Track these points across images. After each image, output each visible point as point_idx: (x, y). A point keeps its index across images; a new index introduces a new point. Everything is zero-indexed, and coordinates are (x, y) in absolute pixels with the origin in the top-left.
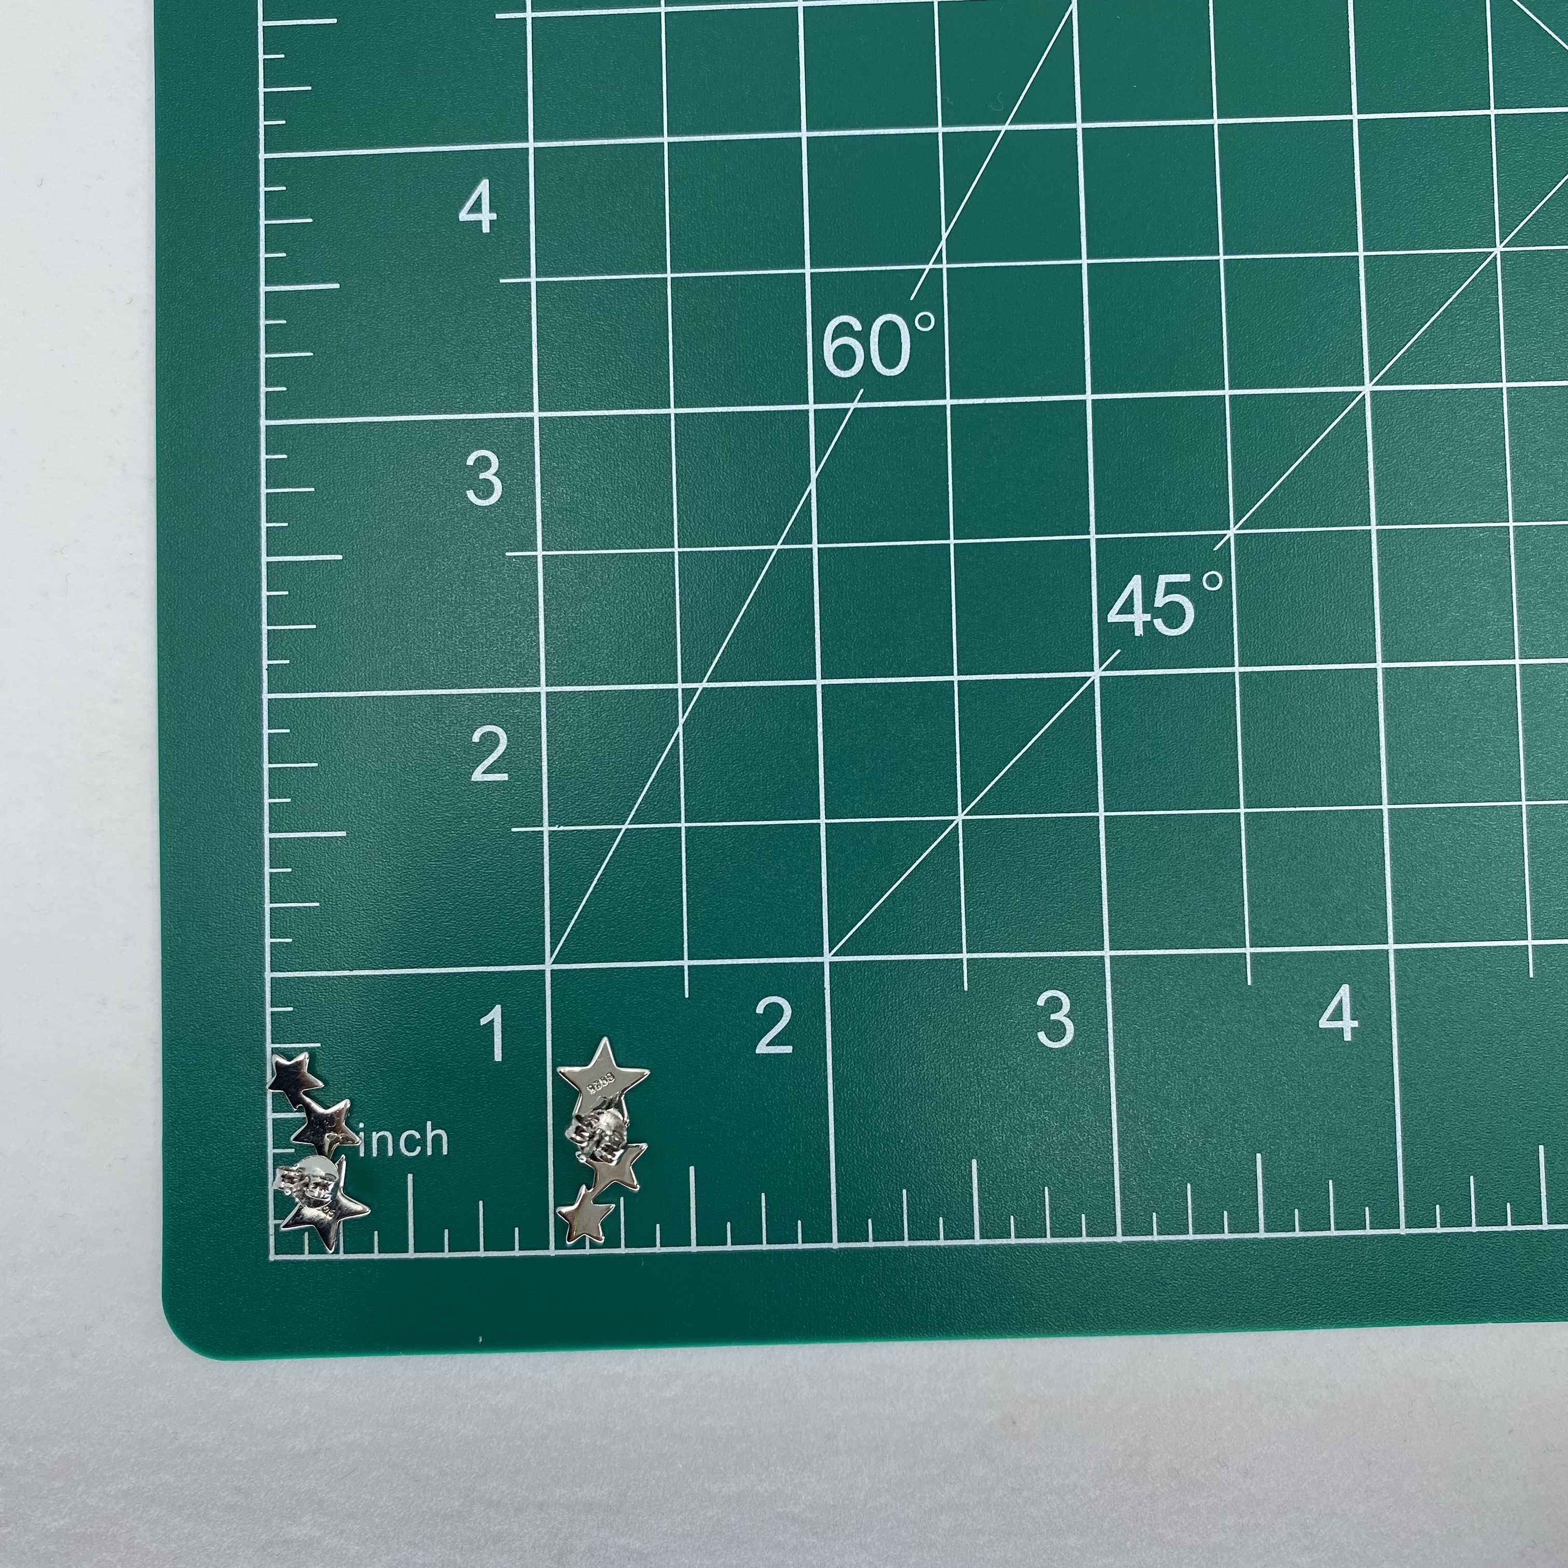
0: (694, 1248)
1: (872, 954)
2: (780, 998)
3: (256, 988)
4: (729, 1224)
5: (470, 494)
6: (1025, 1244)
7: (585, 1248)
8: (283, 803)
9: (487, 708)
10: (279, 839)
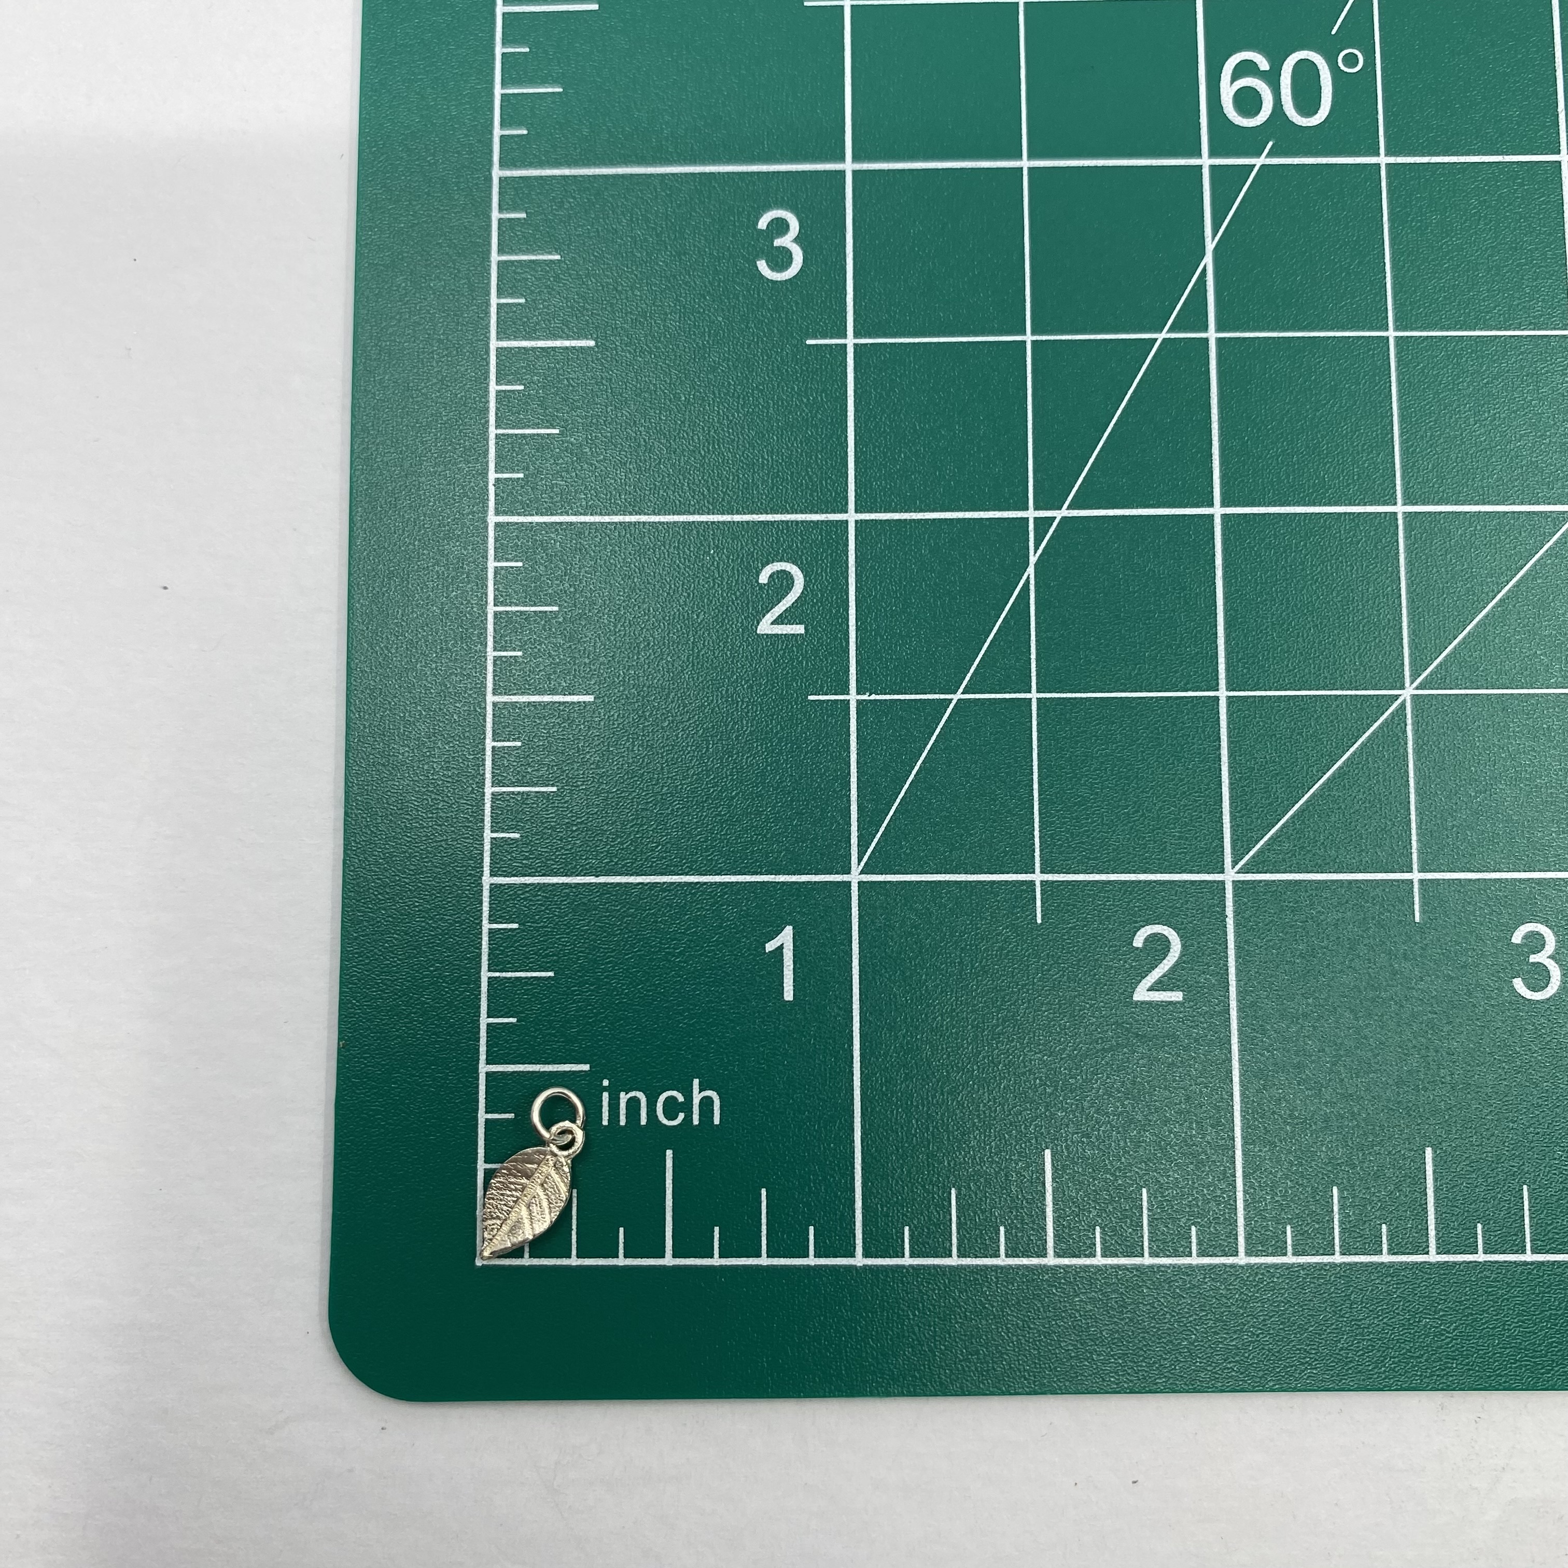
0: (1051, 1260)
1: (1291, 872)
2: (1166, 927)
3: (470, 898)
4: (1098, 1228)
5: (762, 265)
6: (1496, 1262)
7: (903, 1257)
8: (511, 657)
9: (778, 540)
10: (506, 703)
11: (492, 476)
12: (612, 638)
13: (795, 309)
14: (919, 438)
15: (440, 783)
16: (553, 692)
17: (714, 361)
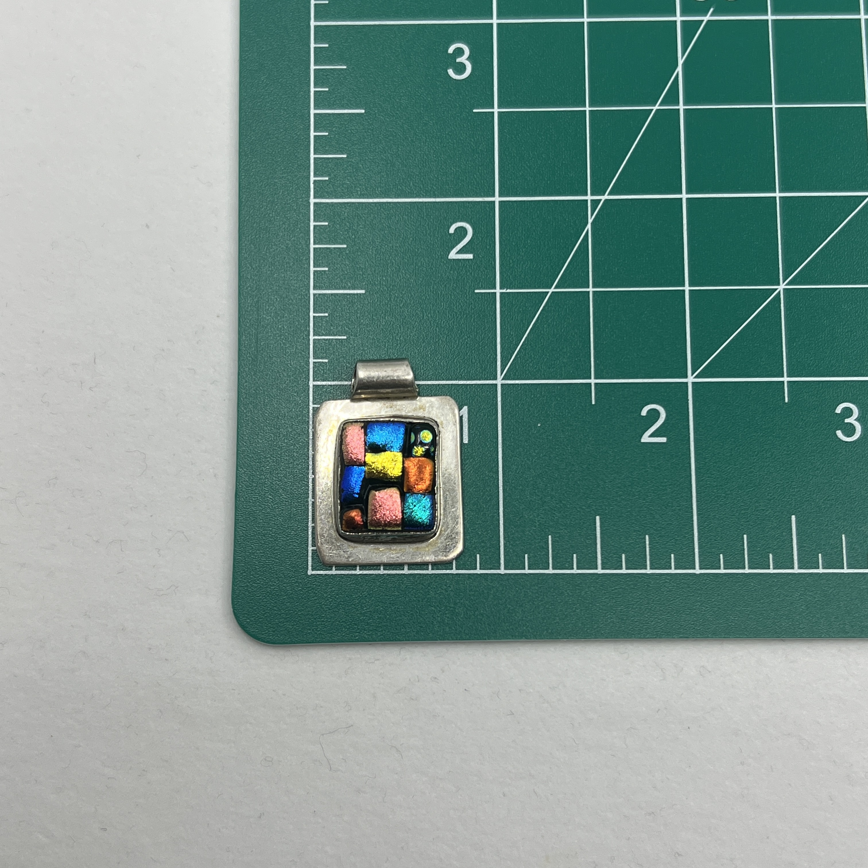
1: (721, 378)
2: (657, 405)
3: (303, 392)
4: (623, 555)
5: (451, 72)
6: (829, 573)
7: (524, 569)
8: (323, 271)
9: (459, 211)
10: (319, 294)
11: (312, 179)
12: (374, 262)
13: (467, 93)
14: (531, 159)
15: (287, 334)
16: (344, 288)
17: (426, 120)
